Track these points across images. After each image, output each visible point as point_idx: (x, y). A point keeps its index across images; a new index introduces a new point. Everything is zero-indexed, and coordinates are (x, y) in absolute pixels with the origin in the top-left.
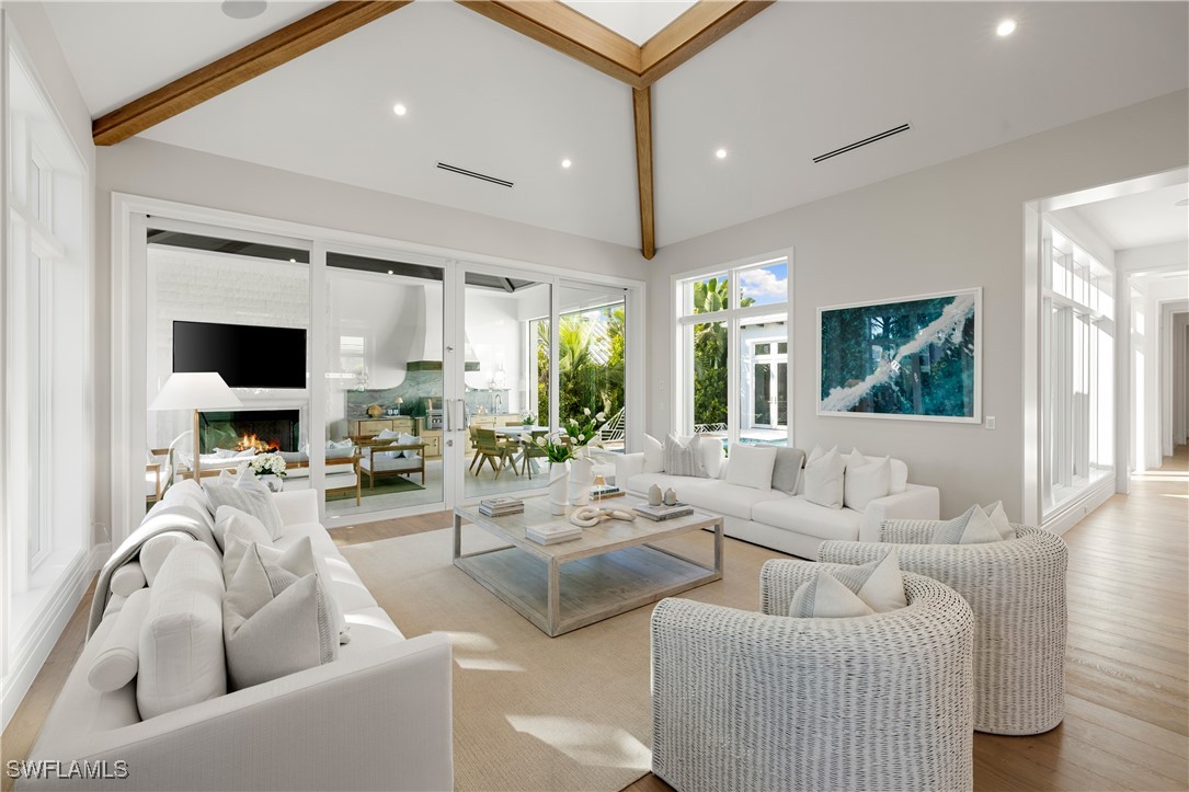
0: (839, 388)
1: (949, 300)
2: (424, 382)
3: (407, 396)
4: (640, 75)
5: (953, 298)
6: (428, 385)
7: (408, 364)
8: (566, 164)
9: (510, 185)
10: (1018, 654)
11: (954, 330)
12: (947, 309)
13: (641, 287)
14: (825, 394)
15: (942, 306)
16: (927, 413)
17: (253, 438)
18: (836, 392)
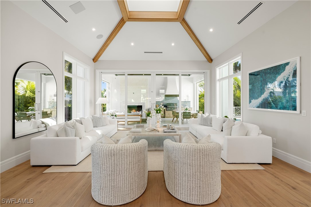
0: (254, 100)
1: (287, 64)
2: (168, 100)
3: (164, 103)
4: (178, 19)
5: (289, 62)
6: (169, 100)
7: (166, 95)
8: (173, 44)
9: (162, 53)
10: (179, 176)
11: (289, 75)
12: (287, 67)
13: (208, 72)
14: (250, 102)
15: (285, 66)
16: (280, 109)
17: (135, 110)
18: (253, 101)
